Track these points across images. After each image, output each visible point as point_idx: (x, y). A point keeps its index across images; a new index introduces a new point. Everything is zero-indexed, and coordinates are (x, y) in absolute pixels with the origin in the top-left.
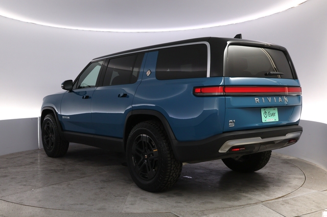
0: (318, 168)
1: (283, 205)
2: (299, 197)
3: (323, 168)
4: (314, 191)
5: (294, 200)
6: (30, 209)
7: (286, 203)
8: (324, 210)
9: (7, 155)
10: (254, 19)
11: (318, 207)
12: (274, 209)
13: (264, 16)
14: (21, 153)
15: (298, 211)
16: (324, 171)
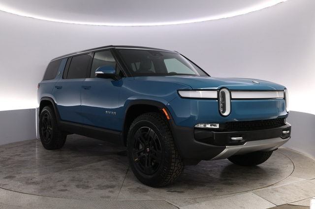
0: (306, 158)
1: (272, 193)
2: (288, 185)
3: (311, 158)
4: (302, 180)
5: (284, 188)
6: (28, 197)
7: (275, 191)
8: (312, 198)
9: (6, 145)
10: (245, 13)
11: (306, 195)
12: (264, 196)
13: (254, 11)
14: (19, 143)
15: (287, 199)
16: (312, 160)
